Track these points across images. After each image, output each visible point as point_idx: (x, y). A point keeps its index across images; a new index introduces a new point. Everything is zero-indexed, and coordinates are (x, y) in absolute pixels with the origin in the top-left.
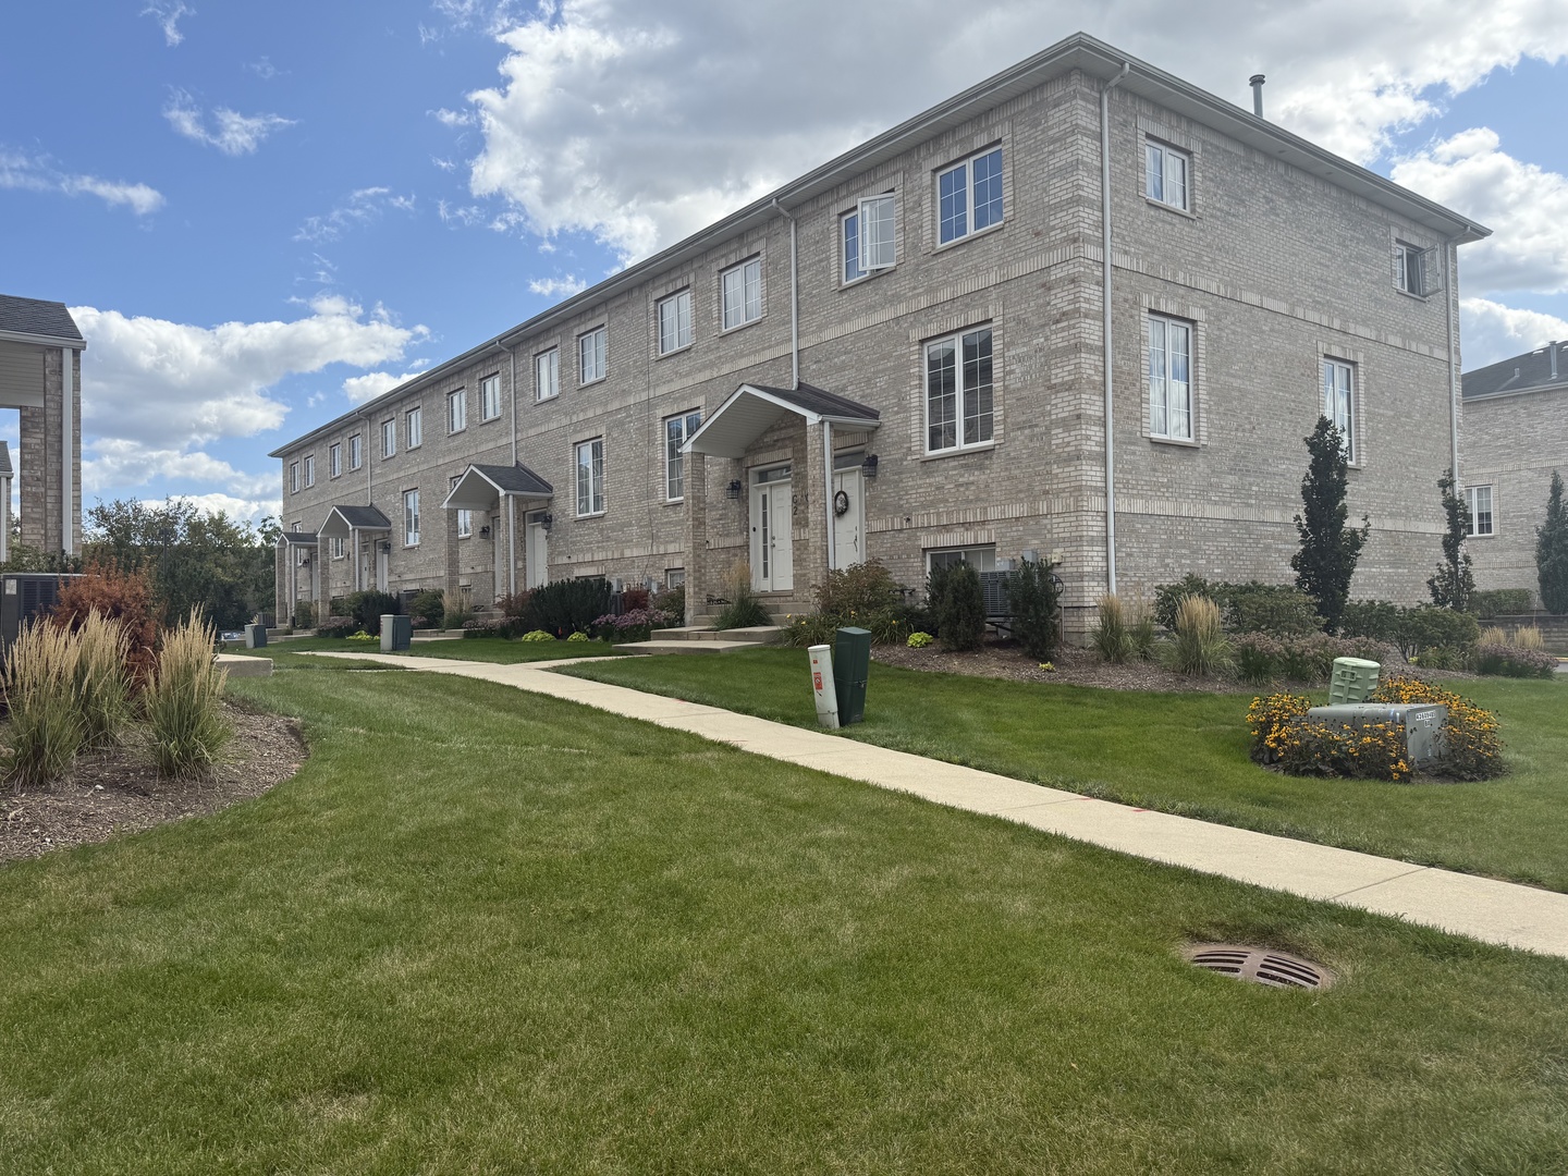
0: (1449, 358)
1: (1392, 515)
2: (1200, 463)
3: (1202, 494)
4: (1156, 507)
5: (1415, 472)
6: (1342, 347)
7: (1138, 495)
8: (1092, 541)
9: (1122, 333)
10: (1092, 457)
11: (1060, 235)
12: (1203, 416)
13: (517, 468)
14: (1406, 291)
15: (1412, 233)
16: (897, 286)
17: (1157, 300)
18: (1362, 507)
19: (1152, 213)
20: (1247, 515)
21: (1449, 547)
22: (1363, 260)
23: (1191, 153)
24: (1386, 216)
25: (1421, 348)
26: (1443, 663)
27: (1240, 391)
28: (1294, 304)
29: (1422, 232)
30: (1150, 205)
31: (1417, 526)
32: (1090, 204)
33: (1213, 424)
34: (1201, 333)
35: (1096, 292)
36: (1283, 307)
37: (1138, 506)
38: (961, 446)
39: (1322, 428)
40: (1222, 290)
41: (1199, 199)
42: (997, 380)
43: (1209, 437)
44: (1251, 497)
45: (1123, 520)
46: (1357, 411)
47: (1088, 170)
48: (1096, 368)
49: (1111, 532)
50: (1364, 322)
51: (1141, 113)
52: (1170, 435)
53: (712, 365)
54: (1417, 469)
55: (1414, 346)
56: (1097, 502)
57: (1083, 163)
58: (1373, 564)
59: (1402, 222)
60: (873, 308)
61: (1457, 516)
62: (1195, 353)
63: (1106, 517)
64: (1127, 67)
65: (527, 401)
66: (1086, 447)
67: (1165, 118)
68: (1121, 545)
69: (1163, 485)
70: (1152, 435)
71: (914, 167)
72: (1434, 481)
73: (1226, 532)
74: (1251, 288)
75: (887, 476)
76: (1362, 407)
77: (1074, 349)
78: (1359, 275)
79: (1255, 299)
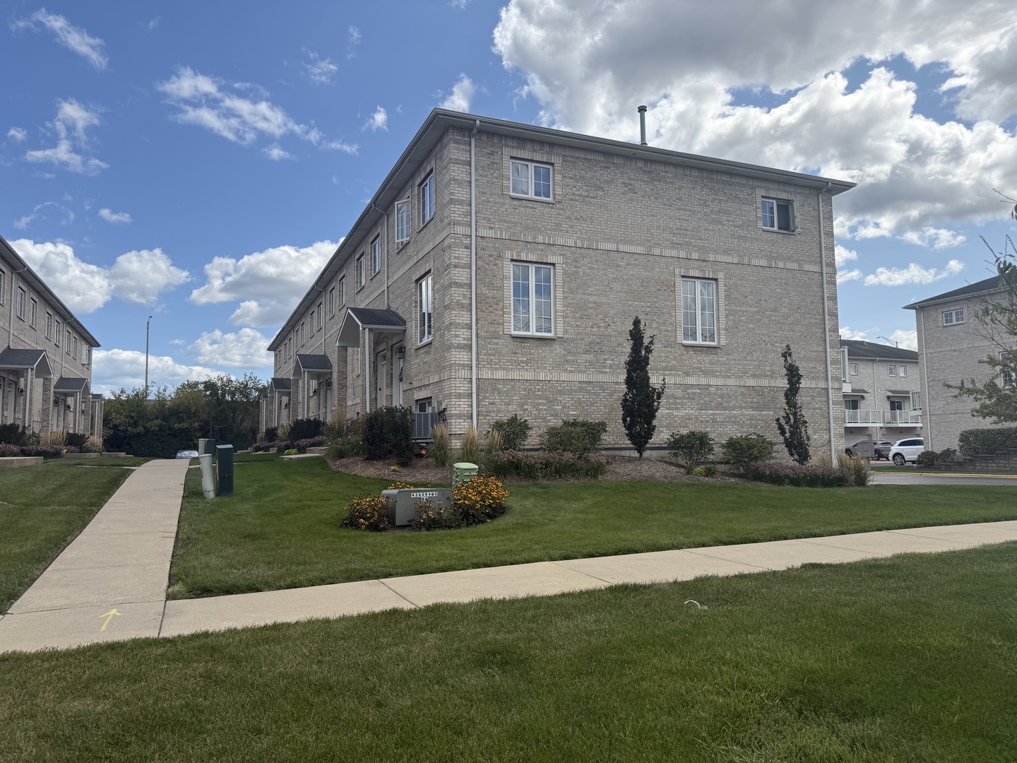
0: (822, 270)
2: (558, 349)
3: (560, 366)
5: (781, 348)
6: (701, 271)
7: (500, 368)
8: (459, 396)
9: (487, 274)
10: (459, 347)
11: (446, 221)
12: (560, 320)
13: (324, 355)
14: (776, 228)
15: (780, 190)
16: (410, 250)
17: (518, 253)
18: (721, 371)
19: (515, 203)
20: (600, 378)
21: (786, 395)
22: (725, 213)
23: (552, 164)
24: (750, 182)
25: (790, 265)
26: (710, 473)
27: (595, 303)
28: (651, 247)
29: (792, 189)
30: (513, 198)
31: (784, 383)
32: (461, 202)
33: (569, 324)
34: (559, 270)
35: (465, 252)
36: (640, 249)
37: (500, 375)
38: (426, 340)
39: (637, 323)
40: (579, 244)
41: (559, 191)
42: (433, 303)
43: (565, 332)
44: (605, 367)
45: (487, 383)
46: (718, 310)
47: (459, 183)
48: (464, 296)
49: (474, 390)
50: (726, 252)
51: (506, 146)
52: (533, 332)
53: (368, 296)
54: (784, 345)
55: (781, 265)
56: (464, 373)
57: (454, 180)
58: (734, 408)
59: (769, 185)
60: (404, 263)
61: (793, 375)
62: (555, 282)
63: (471, 382)
64: (478, 122)
65: (328, 318)
66: (455, 341)
67: (528, 145)
68: (485, 398)
69: (522, 362)
70: (513, 333)
71: (414, 183)
72: (803, 353)
73: (581, 390)
74: (608, 240)
75: (408, 358)
76: (722, 308)
77: (450, 286)
78: (720, 223)
79: (612, 246)
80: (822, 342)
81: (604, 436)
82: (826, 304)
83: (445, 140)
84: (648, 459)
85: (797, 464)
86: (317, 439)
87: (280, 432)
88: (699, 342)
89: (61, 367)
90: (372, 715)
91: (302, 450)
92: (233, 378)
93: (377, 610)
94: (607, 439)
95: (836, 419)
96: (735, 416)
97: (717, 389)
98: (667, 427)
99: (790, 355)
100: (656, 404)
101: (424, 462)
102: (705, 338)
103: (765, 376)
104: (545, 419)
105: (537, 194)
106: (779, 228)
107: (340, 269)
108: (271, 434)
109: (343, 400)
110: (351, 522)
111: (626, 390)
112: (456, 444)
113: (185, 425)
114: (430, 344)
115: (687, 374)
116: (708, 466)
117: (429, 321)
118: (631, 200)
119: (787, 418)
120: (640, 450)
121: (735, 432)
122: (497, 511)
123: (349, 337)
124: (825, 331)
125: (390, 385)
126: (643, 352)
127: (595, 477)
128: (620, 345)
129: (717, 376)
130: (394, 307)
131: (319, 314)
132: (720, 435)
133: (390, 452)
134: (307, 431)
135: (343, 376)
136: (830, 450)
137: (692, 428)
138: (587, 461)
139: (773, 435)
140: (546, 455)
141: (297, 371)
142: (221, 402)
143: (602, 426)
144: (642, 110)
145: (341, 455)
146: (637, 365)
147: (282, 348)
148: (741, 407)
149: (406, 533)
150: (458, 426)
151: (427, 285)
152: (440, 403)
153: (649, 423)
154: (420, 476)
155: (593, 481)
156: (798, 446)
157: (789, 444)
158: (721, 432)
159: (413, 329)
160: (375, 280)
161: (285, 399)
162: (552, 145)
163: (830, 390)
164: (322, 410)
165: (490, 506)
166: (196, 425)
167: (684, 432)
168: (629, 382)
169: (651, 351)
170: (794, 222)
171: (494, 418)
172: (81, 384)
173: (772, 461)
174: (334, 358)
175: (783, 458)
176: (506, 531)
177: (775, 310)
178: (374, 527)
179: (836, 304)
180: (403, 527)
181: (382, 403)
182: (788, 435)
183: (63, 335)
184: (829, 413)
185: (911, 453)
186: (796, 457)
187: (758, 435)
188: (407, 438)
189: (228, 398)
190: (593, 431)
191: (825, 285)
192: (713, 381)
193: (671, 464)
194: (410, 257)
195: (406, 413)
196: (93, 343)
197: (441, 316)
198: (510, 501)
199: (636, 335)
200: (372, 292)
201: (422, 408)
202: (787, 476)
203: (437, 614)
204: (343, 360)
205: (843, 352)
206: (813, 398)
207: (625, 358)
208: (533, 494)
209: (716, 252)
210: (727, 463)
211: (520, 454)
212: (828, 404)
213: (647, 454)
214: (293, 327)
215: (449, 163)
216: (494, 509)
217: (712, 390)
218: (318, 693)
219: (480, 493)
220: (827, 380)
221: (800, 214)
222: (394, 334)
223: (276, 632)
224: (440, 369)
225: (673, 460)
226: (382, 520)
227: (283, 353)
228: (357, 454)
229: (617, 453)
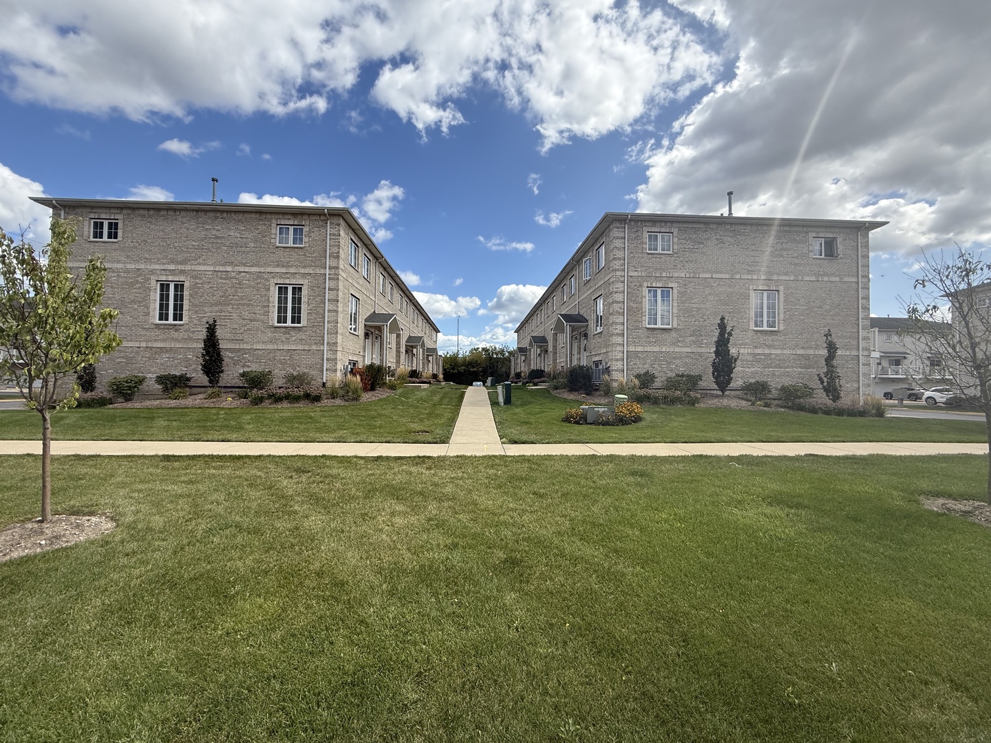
0: (858, 280)
1: (803, 348)
2: (674, 334)
3: (674, 344)
4: (649, 349)
5: (824, 330)
6: (768, 286)
7: (640, 345)
8: (617, 360)
9: (633, 296)
10: (618, 334)
11: (611, 269)
12: (675, 318)
13: (544, 336)
14: (823, 256)
15: (828, 232)
16: (591, 284)
17: (651, 284)
18: (780, 345)
19: (650, 256)
20: (700, 350)
21: (826, 360)
22: (785, 250)
23: (672, 233)
24: (805, 229)
25: (833, 279)
26: (767, 405)
27: (697, 308)
28: (734, 274)
29: (837, 230)
30: (648, 254)
31: (825, 352)
32: (619, 259)
33: (681, 321)
34: (675, 291)
35: (622, 285)
36: (727, 276)
37: (640, 349)
38: (599, 331)
39: (722, 319)
40: (688, 276)
41: (676, 247)
42: (603, 311)
43: (679, 325)
44: (702, 344)
45: (632, 353)
46: (779, 309)
47: (619, 249)
48: (620, 308)
49: (625, 357)
50: (786, 274)
51: (645, 226)
52: (659, 326)
53: (567, 307)
54: (827, 329)
55: (826, 279)
56: (619, 348)
57: (616, 247)
58: (786, 368)
59: (819, 230)
60: (588, 290)
61: (832, 348)
62: (672, 298)
63: (623, 353)
64: (629, 216)
65: (546, 317)
66: (615, 332)
67: (658, 224)
68: (631, 361)
69: (652, 342)
70: (648, 326)
71: (594, 249)
72: (841, 333)
73: (687, 357)
74: (706, 272)
75: (589, 340)
76: (781, 307)
77: (613, 303)
78: (782, 256)
79: (708, 275)
80: (856, 326)
81: (700, 383)
82: (860, 302)
83: (611, 227)
84: (728, 396)
85: (831, 402)
86: (543, 379)
87: (523, 375)
88: (765, 328)
89: (429, 344)
90: (592, 484)
91: (536, 384)
92: (497, 347)
93: (587, 454)
94: (702, 384)
95: (864, 374)
96: (788, 372)
97: (776, 356)
98: (742, 378)
99: (830, 335)
100: (733, 365)
101: (598, 393)
102: (769, 326)
103: (811, 348)
104: (665, 372)
105: (663, 250)
106: (825, 256)
107: (552, 292)
108: (518, 375)
109: (554, 360)
110: (567, 420)
111: (715, 357)
112: (615, 385)
113: (475, 369)
114: (601, 332)
115: (756, 347)
116: (766, 401)
117: (601, 321)
118: (721, 248)
119: (826, 374)
120: (723, 390)
121: (787, 382)
122: (637, 419)
123: (559, 328)
124: (858, 319)
125: (579, 353)
126: (726, 336)
127: (693, 404)
128: (712, 331)
129: (777, 348)
130: (581, 313)
131: (541, 315)
132: (777, 383)
133: (581, 388)
134: (537, 375)
135: (555, 347)
136: (859, 394)
137: (758, 379)
138: (689, 396)
139: (816, 384)
140: (665, 392)
141: (531, 344)
142: (491, 358)
143: (700, 377)
144: (730, 194)
145: (556, 388)
146: (722, 344)
147: (521, 331)
148: (793, 367)
149: (592, 426)
150: (616, 375)
151: (600, 302)
152: (606, 363)
153: (729, 376)
154: (597, 401)
155: (692, 407)
156: (832, 390)
157: (826, 390)
158: (778, 380)
159: (592, 324)
160: (571, 299)
161: (523, 358)
162: (672, 222)
163: (861, 357)
164: (543, 364)
165: (634, 416)
166: (480, 369)
167: (752, 381)
168: (717, 353)
169: (731, 335)
170: (837, 251)
171: (636, 372)
172: (434, 350)
173: (811, 400)
174: (550, 338)
175: (821, 398)
176: (642, 428)
177: (820, 307)
178: (577, 423)
179: (869, 301)
180: (590, 424)
181: (575, 363)
182: (825, 384)
183: (428, 329)
184: (859, 371)
185: (941, 398)
186: (831, 397)
187: (803, 384)
188: (590, 381)
189: (495, 356)
190: (693, 381)
191: (860, 290)
192: (773, 351)
193: (742, 399)
194: (591, 287)
195: (588, 369)
196: (437, 331)
197: (607, 318)
198: (644, 415)
199: (722, 326)
200: (570, 305)
201: (597, 366)
202: (820, 408)
203: (611, 458)
204: (555, 340)
205: (874, 331)
206: (847, 361)
207: (715, 339)
208: (657, 412)
209: (778, 274)
210: (780, 399)
211: (650, 391)
212: (859, 365)
213: (727, 393)
214: (527, 321)
215: (613, 239)
216: (636, 418)
217: (773, 356)
218: (571, 476)
219: (629, 410)
220: (859, 350)
221: (841, 246)
222: (582, 327)
223: (549, 458)
224: (607, 346)
225: (745, 397)
226: (582, 420)
227: (522, 334)
228: (564, 388)
229: (708, 392)
